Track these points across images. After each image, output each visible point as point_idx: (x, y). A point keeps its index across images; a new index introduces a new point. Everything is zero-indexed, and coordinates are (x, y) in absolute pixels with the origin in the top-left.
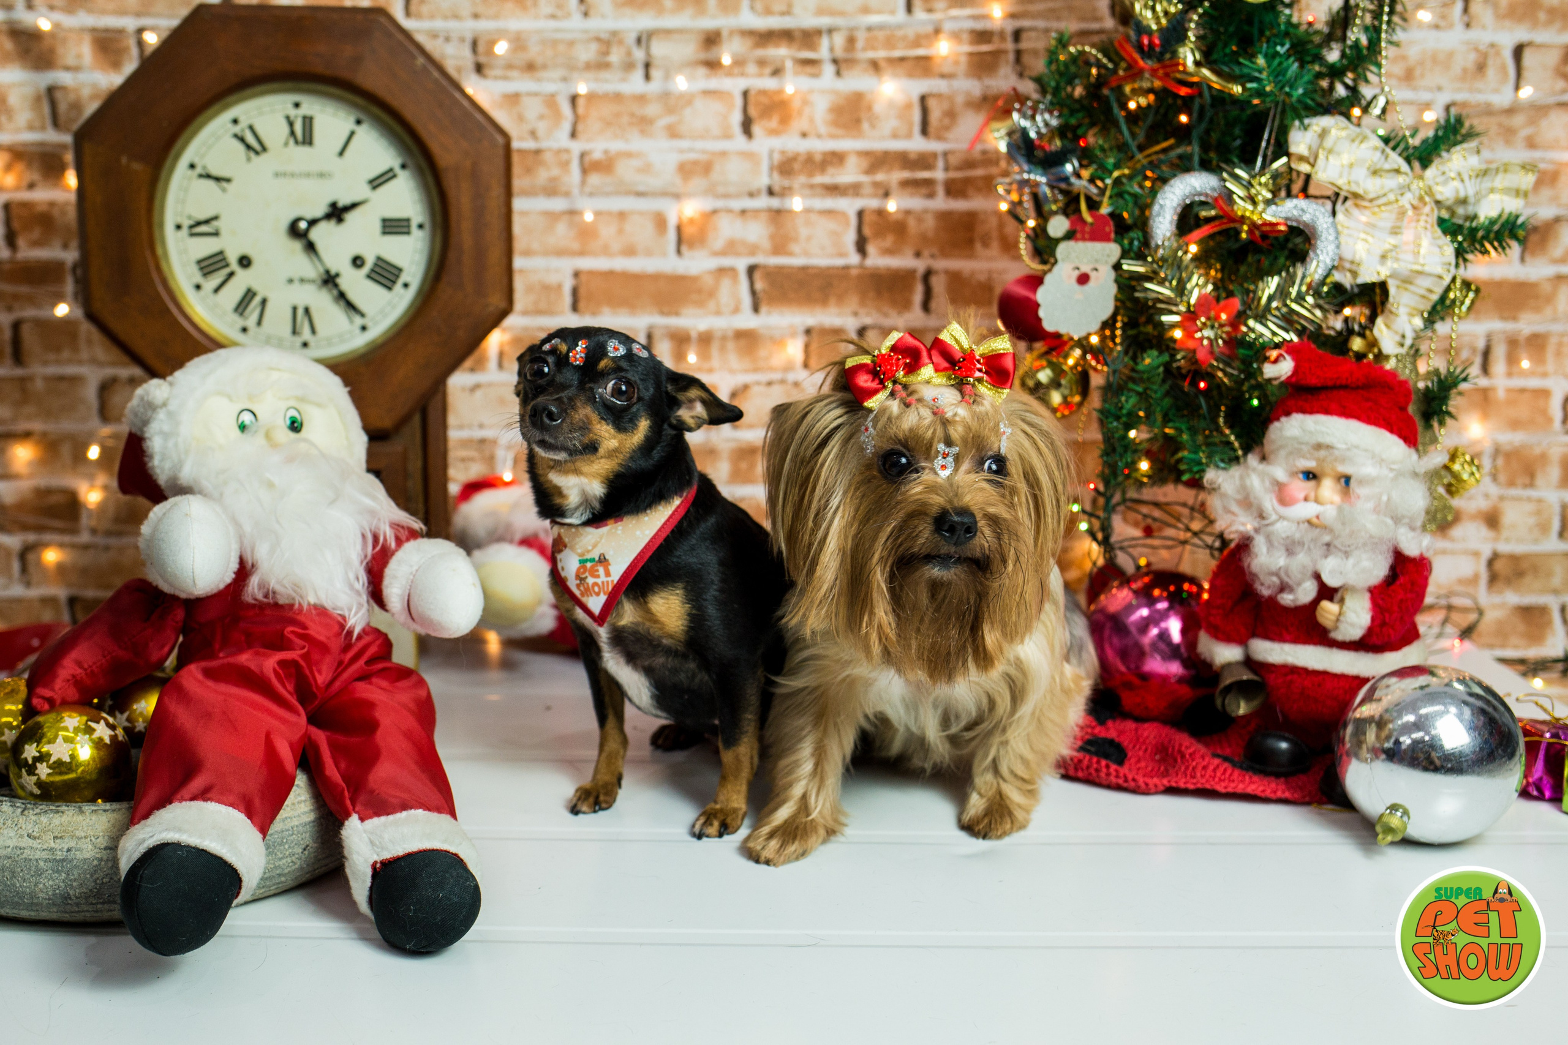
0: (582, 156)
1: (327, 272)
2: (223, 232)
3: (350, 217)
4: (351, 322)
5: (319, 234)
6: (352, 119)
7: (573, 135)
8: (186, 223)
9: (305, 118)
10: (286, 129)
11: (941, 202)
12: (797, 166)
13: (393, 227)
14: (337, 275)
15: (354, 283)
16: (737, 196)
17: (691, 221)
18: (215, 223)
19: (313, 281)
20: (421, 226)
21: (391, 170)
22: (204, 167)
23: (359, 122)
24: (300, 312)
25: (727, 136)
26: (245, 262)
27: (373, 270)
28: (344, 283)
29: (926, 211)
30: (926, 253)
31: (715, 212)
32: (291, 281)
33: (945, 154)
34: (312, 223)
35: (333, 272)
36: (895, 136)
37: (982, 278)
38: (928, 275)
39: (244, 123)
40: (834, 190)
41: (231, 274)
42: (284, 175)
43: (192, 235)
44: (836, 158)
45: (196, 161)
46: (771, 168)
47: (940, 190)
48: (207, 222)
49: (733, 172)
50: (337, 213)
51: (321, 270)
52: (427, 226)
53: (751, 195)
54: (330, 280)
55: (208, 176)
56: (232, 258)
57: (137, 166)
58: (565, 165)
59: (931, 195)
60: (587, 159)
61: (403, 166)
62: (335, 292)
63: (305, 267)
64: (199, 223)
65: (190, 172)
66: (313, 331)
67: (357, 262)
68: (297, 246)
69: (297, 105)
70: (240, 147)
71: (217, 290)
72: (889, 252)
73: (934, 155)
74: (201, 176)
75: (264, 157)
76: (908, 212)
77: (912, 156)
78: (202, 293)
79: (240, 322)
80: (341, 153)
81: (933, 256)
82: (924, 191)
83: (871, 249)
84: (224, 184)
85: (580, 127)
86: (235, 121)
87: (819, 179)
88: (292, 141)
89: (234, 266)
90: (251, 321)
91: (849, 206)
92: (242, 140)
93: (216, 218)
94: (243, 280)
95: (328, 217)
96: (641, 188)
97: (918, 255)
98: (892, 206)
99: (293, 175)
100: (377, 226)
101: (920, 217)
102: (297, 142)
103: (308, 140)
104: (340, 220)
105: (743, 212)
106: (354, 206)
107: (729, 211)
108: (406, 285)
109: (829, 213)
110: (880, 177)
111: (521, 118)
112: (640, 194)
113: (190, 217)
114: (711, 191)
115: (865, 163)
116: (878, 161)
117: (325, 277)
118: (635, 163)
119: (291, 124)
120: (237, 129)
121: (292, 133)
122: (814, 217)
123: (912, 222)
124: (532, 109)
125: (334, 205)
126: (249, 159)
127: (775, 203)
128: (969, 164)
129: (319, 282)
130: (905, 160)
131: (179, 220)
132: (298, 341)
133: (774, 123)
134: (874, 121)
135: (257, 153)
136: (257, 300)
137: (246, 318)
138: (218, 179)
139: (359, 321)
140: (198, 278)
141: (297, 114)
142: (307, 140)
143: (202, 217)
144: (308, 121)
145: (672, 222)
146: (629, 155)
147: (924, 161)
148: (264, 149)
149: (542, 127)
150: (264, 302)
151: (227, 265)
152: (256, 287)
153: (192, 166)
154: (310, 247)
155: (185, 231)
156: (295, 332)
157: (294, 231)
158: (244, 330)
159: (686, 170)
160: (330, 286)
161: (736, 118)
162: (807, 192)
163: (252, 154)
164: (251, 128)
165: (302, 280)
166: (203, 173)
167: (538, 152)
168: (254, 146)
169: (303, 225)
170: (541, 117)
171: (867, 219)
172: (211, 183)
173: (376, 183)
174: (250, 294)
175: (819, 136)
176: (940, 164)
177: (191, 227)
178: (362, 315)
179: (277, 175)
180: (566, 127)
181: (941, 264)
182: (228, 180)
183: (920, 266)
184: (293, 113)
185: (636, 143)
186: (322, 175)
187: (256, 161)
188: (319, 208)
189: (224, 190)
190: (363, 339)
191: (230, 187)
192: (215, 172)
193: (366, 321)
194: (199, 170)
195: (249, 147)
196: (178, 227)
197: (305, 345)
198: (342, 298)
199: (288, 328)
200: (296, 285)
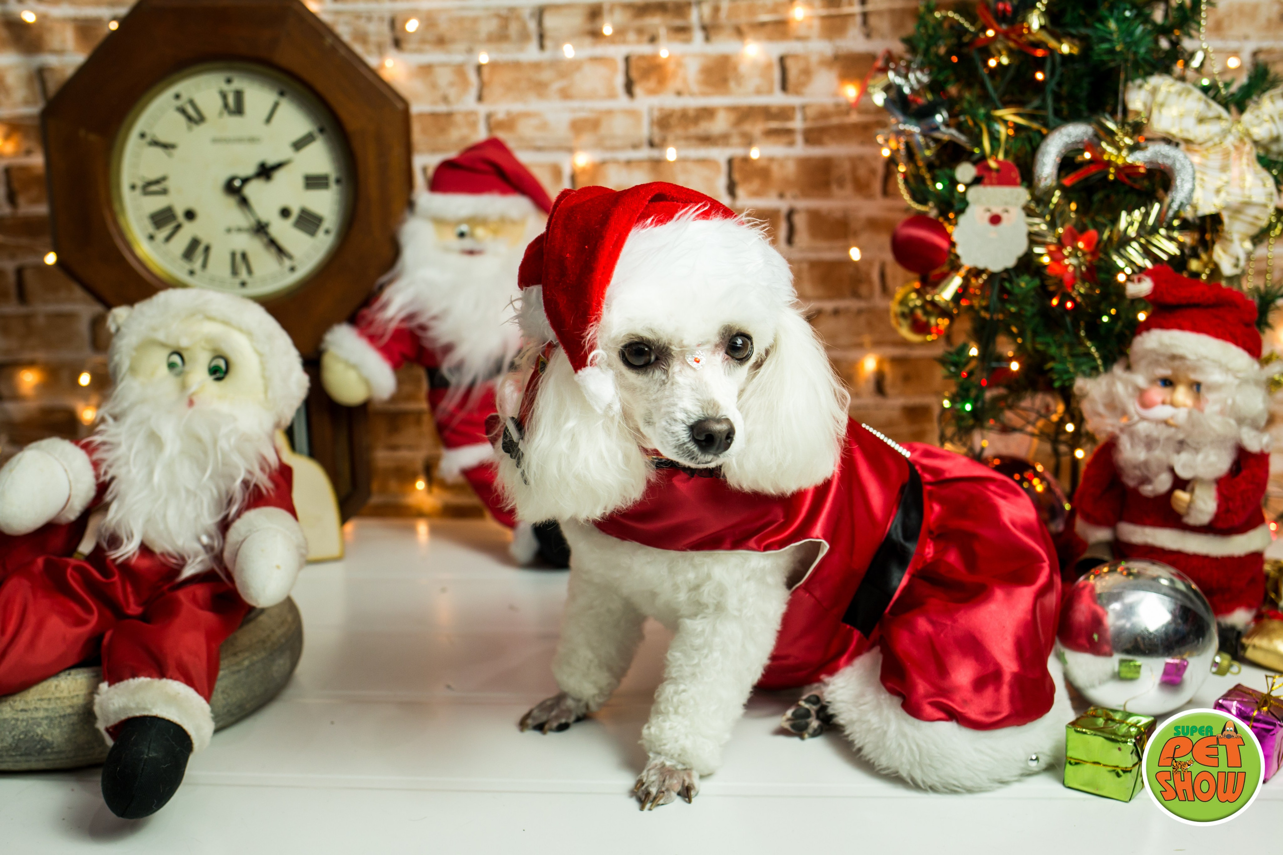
0: (489, 117)
1: (259, 223)
2: (171, 190)
3: (278, 175)
4: (281, 262)
5: (253, 190)
6: (275, 93)
7: (480, 98)
8: (139, 184)
9: (236, 92)
10: (219, 102)
11: (800, 150)
12: (674, 121)
13: (314, 182)
14: (268, 225)
15: (282, 230)
16: (622, 148)
17: (584, 171)
18: (164, 184)
19: (245, 230)
21: (310, 135)
22: (154, 136)
23: (282, 94)
24: (238, 257)
25: (612, 96)
26: (190, 215)
27: (299, 219)
28: (274, 231)
29: (787, 158)
30: (788, 194)
31: (603, 163)
32: (229, 231)
33: (803, 108)
34: (245, 181)
35: (265, 220)
36: (758, 92)
37: (838, 215)
38: (790, 214)
39: (185, 97)
40: (706, 140)
41: (179, 227)
42: (221, 140)
43: (145, 194)
44: (707, 113)
45: (146, 131)
46: (652, 123)
47: (799, 139)
48: (158, 182)
49: (619, 127)
50: (266, 172)
51: (253, 220)
52: (341, 181)
53: (635, 146)
54: (261, 229)
55: (155, 143)
56: (180, 212)
57: (93, 137)
58: (473, 125)
59: (791, 144)
60: (493, 120)
61: (320, 131)
62: (265, 240)
63: (241, 218)
64: (150, 184)
65: (141, 141)
66: (250, 272)
67: (285, 213)
68: (232, 201)
69: (229, 81)
70: (181, 119)
71: (168, 239)
72: (756, 194)
73: (792, 109)
74: (150, 144)
75: (202, 127)
76: (771, 159)
77: (774, 110)
78: (155, 242)
79: (187, 266)
80: (269, 120)
81: (795, 197)
82: (785, 139)
83: (741, 192)
84: (171, 151)
85: (486, 92)
86: (177, 96)
87: (693, 131)
88: (226, 112)
89: (181, 219)
90: (197, 264)
91: (720, 154)
92: (182, 111)
93: (164, 179)
94: (189, 231)
95: (258, 175)
96: (539, 143)
97: (781, 196)
98: (755, 153)
99: (229, 141)
100: (300, 182)
101: (782, 162)
102: (230, 112)
103: (239, 110)
104: (269, 178)
105: (629, 163)
106: (279, 166)
107: (616, 162)
108: (327, 232)
109: (703, 161)
110: (747, 127)
111: (434, 86)
112: (539, 149)
113: (143, 178)
114: (600, 144)
115: (732, 117)
116: (744, 114)
117: (257, 227)
118: (533, 122)
119: (224, 96)
120: (179, 103)
121: (226, 105)
122: (690, 166)
123: (775, 168)
124: (444, 77)
125: (263, 166)
126: (190, 128)
127: (655, 153)
128: (824, 114)
129: (251, 230)
130: (766, 113)
131: (134, 181)
132: (237, 281)
133: (652, 83)
134: (739, 79)
135: (196, 122)
136: (201, 248)
137: (193, 263)
138: (165, 146)
139: (287, 263)
140: (151, 230)
141: (230, 90)
143: (153, 177)
144: (239, 95)
145: (567, 171)
146: (527, 115)
147: (785, 113)
148: (202, 119)
149: (452, 93)
150: (207, 250)
151: (175, 219)
152: (200, 236)
154: (244, 202)
155: (139, 191)
156: (234, 273)
157: (229, 187)
158: (192, 272)
159: (578, 127)
160: (262, 233)
161: (619, 80)
162: (682, 143)
163: (193, 125)
164: (192, 102)
165: (238, 230)
166: (153, 141)
167: (449, 115)
168: (195, 118)
169: (237, 183)
170: (452, 84)
171: (736, 165)
172: (159, 149)
173: (298, 145)
174: (194, 244)
175: (692, 94)
176: (798, 116)
177: (144, 187)
178: (290, 257)
179: (216, 141)
180: (473, 92)
181: (802, 204)
182: (173, 146)
183: (783, 206)
184: (226, 88)
185: (534, 104)
186: (252, 140)
187: (199, 129)
188: (250, 169)
189: (170, 155)
190: (290, 279)
191: (176, 152)
192: (163, 138)
193: (295, 263)
194: (148, 139)
195: (190, 118)
196: (133, 187)
197: (243, 284)
198: (273, 244)
199: (228, 269)
200: (234, 234)
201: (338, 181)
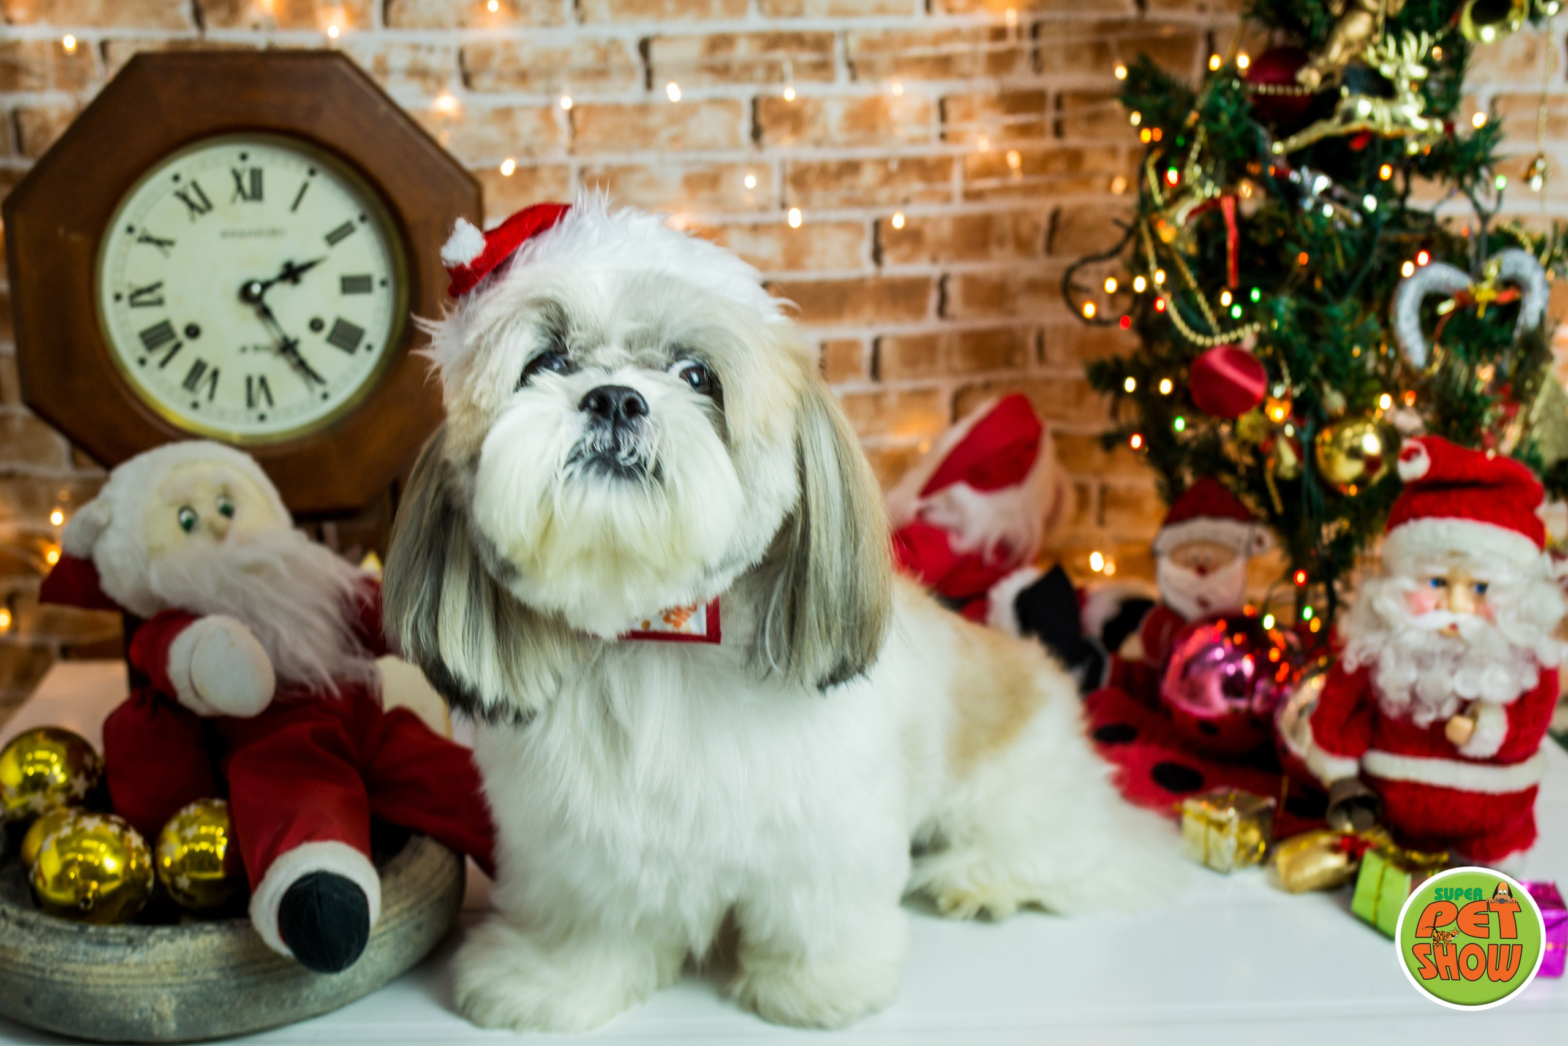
1: (285, 339)
2: (168, 300)
3: (308, 277)
4: (311, 389)
5: (278, 297)
6: (305, 170)
7: (572, 149)
8: (126, 293)
9: (253, 171)
10: (232, 184)
11: (958, 207)
12: (810, 177)
13: (353, 285)
14: (296, 342)
15: (315, 349)
16: (748, 210)
18: (158, 292)
19: (267, 349)
21: (351, 225)
22: (145, 230)
23: (312, 173)
24: (256, 383)
25: (734, 146)
26: (193, 331)
27: (333, 332)
28: (303, 350)
29: (942, 216)
30: (942, 258)
31: (725, 225)
32: (244, 350)
33: (965, 159)
34: (266, 286)
35: (292, 335)
36: (912, 141)
37: (997, 279)
38: (944, 280)
39: (186, 179)
40: (850, 201)
41: (178, 347)
42: (233, 234)
43: (134, 305)
44: (851, 168)
45: (136, 223)
46: (785, 178)
47: (957, 198)
48: (150, 289)
50: (292, 273)
51: (277, 336)
52: (391, 283)
53: (766, 207)
54: (288, 347)
55: (147, 239)
56: (179, 328)
57: (74, 236)
59: (948, 203)
61: (363, 219)
62: (294, 360)
63: (259, 333)
64: (140, 292)
65: (128, 237)
67: (316, 325)
68: (249, 312)
69: (244, 157)
70: (182, 207)
71: (164, 363)
72: (905, 259)
73: (952, 161)
74: (141, 240)
75: (209, 217)
76: (924, 219)
77: (929, 164)
78: (148, 367)
79: (189, 397)
80: (295, 206)
81: (950, 260)
83: (888, 258)
84: (167, 248)
85: (580, 143)
86: (176, 178)
88: (239, 198)
89: (181, 336)
90: (202, 395)
91: (864, 216)
92: (184, 197)
93: (158, 285)
94: (191, 351)
95: (283, 278)
97: (934, 260)
99: (242, 234)
100: (336, 286)
101: (937, 221)
102: (245, 197)
103: (257, 194)
104: (296, 281)
106: (310, 265)
108: (369, 348)
109: (842, 224)
113: (130, 285)
114: (718, 206)
115: (882, 172)
117: (283, 345)
119: (238, 178)
120: (179, 186)
121: (240, 188)
122: (828, 230)
123: (929, 228)
124: (527, 123)
125: (289, 266)
126: (193, 219)
129: (275, 349)
130: (922, 168)
131: (119, 290)
132: (254, 414)
133: (785, 132)
134: (889, 126)
135: (201, 211)
136: (207, 373)
137: (198, 393)
138: (160, 243)
139: (319, 389)
140: (141, 351)
141: (245, 168)
143: (144, 283)
144: (257, 175)
147: (943, 167)
148: (209, 206)
149: (538, 143)
150: (215, 374)
151: (174, 336)
152: (206, 358)
154: (265, 313)
155: (125, 302)
156: (250, 403)
157: (245, 294)
158: (195, 405)
159: (693, 182)
160: (289, 353)
161: (744, 127)
163: (197, 214)
164: (195, 185)
165: (257, 348)
166: (143, 236)
167: (533, 169)
168: (198, 204)
169: (256, 289)
170: (536, 133)
171: (884, 229)
172: (150, 249)
173: (334, 238)
174: (198, 368)
175: (834, 144)
177: (132, 297)
178: (322, 381)
179: (225, 234)
180: (563, 143)
181: (957, 269)
182: (170, 243)
183: (936, 271)
184: (239, 165)
186: (274, 233)
187: (203, 221)
188: (273, 270)
189: (167, 254)
190: (324, 409)
191: (174, 251)
192: (156, 234)
193: (328, 388)
194: (138, 233)
195: (192, 206)
196: (118, 297)
197: (262, 418)
198: (302, 366)
199: (243, 400)
200: (250, 356)
201: (383, 283)
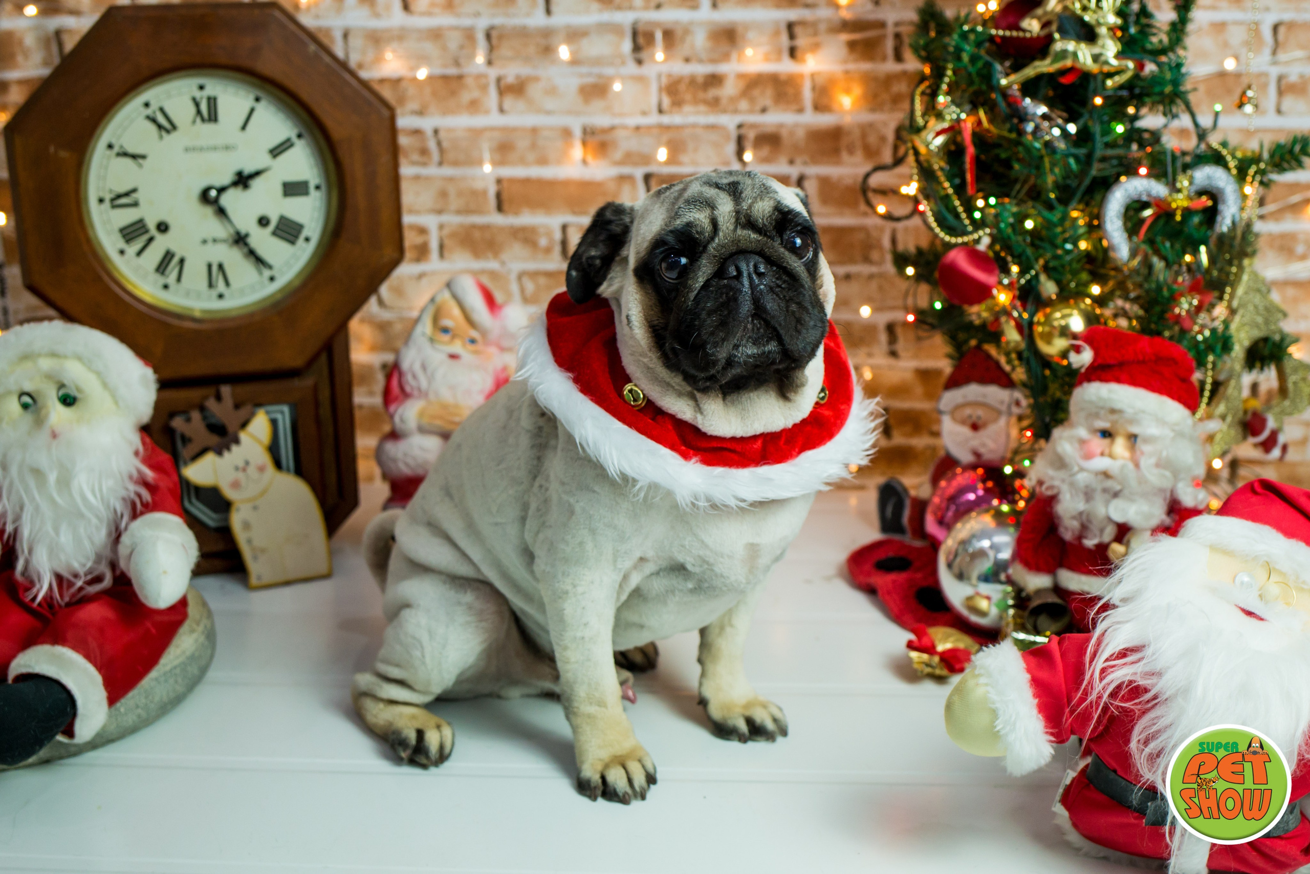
1: (238, 233)
2: (141, 202)
3: (256, 183)
4: (260, 273)
5: (228, 200)
6: (251, 97)
8: (108, 197)
9: (209, 99)
10: (192, 110)
11: (809, 117)
12: (682, 88)
13: (293, 189)
14: (247, 235)
15: (262, 241)
16: (632, 114)
18: (134, 195)
19: (224, 241)
20: (318, 187)
21: (288, 140)
22: (121, 147)
23: (257, 99)
24: (215, 269)
25: (619, 62)
26: (163, 227)
27: (277, 227)
28: (253, 242)
29: (797, 125)
30: (799, 162)
31: (613, 128)
32: (205, 242)
33: (813, 76)
34: (221, 190)
35: (243, 231)
36: (767, 60)
39: (154, 106)
40: (716, 105)
41: (151, 240)
42: (194, 149)
43: (114, 207)
44: (715, 81)
45: (114, 141)
46: (661, 89)
47: (808, 106)
48: (127, 194)
50: (243, 180)
51: (232, 231)
52: (324, 188)
53: (644, 111)
54: (240, 240)
55: (124, 154)
56: (151, 225)
57: (63, 153)
59: (800, 111)
61: (300, 136)
62: (246, 250)
63: (217, 228)
64: (119, 196)
65: (108, 152)
66: (227, 283)
67: (263, 222)
68: (209, 211)
69: (201, 88)
70: (152, 128)
71: (139, 253)
72: (765, 160)
73: (801, 78)
74: (118, 155)
75: (174, 135)
76: (781, 126)
77: (782, 78)
78: (127, 256)
79: (162, 280)
80: (244, 127)
81: (805, 164)
82: (793, 107)
84: (141, 161)
86: (147, 105)
87: (702, 98)
88: (198, 120)
89: (153, 231)
90: (172, 278)
91: (729, 122)
92: (153, 120)
93: (134, 190)
94: (161, 243)
95: (235, 184)
96: (549, 107)
99: (201, 149)
100: (279, 190)
102: (203, 120)
104: (246, 186)
106: (257, 174)
108: (307, 239)
109: (711, 127)
110: (757, 95)
112: (550, 112)
113: (111, 191)
115: (741, 86)
117: (236, 237)
119: (197, 104)
120: (149, 112)
121: (199, 112)
122: (699, 131)
125: (240, 174)
126: (161, 137)
129: (231, 240)
131: (102, 194)
132: (214, 293)
135: (168, 131)
136: (175, 260)
137: (168, 276)
138: (134, 157)
139: (267, 273)
140: (121, 244)
141: (202, 96)
142: (213, 117)
143: (123, 190)
144: (212, 102)
148: (174, 127)
150: (182, 261)
151: (147, 231)
152: (174, 248)
153: (110, 146)
154: (221, 212)
155: (107, 204)
156: (211, 285)
157: (205, 197)
160: (241, 244)
163: (164, 133)
164: (162, 110)
165: (215, 241)
166: (121, 151)
168: (165, 126)
169: (213, 193)
172: (128, 161)
173: (276, 151)
174: (168, 256)
177: (112, 200)
178: (270, 267)
179: (187, 150)
182: (143, 157)
184: (198, 94)
186: (227, 148)
187: (168, 138)
188: (226, 178)
189: (140, 165)
190: (271, 289)
191: (145, 163)
192: (131, 150)
193: (274, 272)
194: (116, 149)
195: (160, 127)
196: (101, 201)
197: (221, 296)
198: (252, 254)
199: (205, 282)
200: (210, 245)
